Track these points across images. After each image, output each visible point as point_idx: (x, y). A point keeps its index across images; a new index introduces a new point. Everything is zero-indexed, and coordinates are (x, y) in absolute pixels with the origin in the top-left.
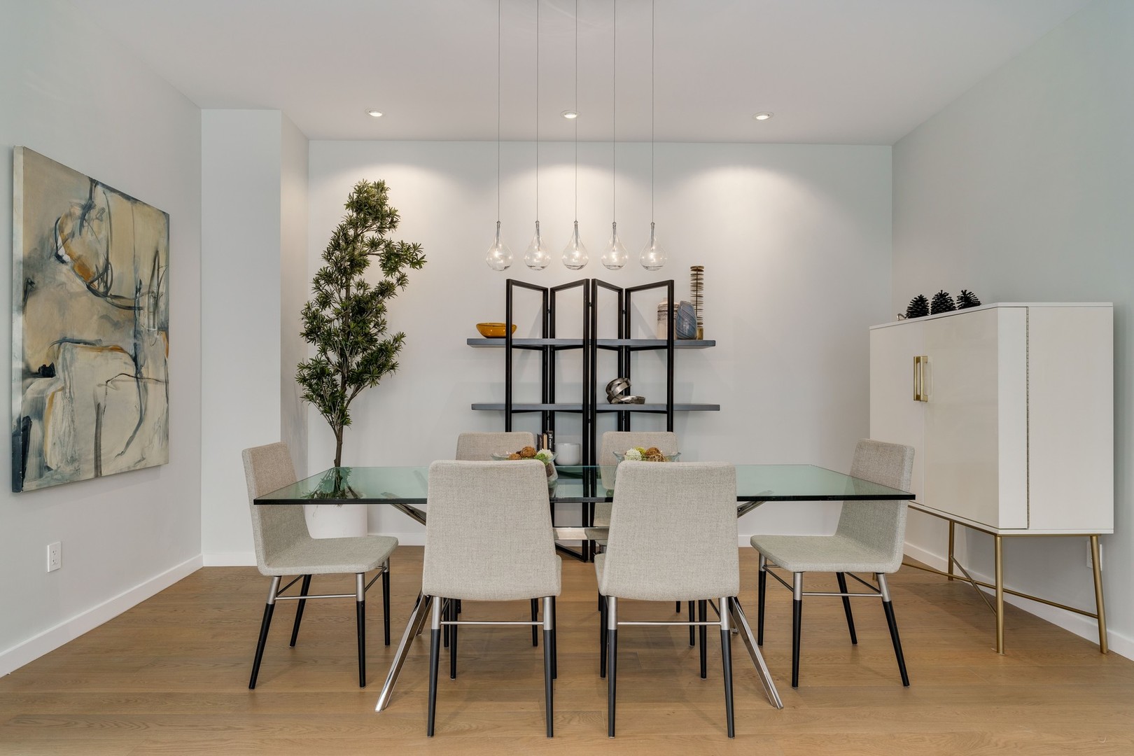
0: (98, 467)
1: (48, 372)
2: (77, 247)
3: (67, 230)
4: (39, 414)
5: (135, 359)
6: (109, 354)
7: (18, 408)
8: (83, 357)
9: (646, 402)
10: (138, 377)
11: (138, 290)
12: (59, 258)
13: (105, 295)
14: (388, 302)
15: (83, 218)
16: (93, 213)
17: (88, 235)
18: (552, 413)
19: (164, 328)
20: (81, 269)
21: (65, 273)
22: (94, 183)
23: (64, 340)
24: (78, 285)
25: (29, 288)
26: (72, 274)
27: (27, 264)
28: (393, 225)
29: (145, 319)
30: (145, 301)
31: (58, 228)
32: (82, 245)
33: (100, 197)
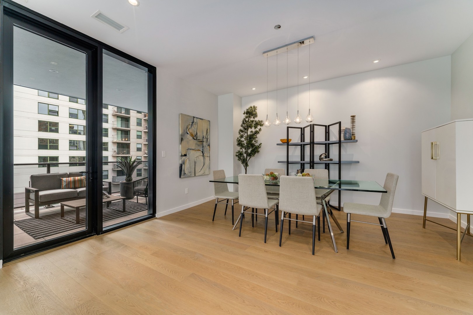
0: (195, 174)
1: (185, 155)
2: (191, 131)
3: (189, 128)
4: (184, 163)
5: (203, 152)
6: (197, 151)
7: (180, 162)
8: (192, 152)
9: (333, 160)
10: (203, 156)
11: (203, 138)
12: (187, 133)
13: (196, 139)
14: (258, 135)
15: (192, 125)
16: (194, 123)
17: (193, 128)
18: (304, 164)
19: (209, 145)
20: (192, 135)
21: (189, 137)
22: (194, 117)
23: (188, 149)
24: (191, 138)
25: (182, 139)
26: (190, 136)
27: (182, 135)
28: (256, 116)
29: (205, 144)
30: (205, 140)
31: (187, 127)
32: (192, 130)
33: (195, 120)
